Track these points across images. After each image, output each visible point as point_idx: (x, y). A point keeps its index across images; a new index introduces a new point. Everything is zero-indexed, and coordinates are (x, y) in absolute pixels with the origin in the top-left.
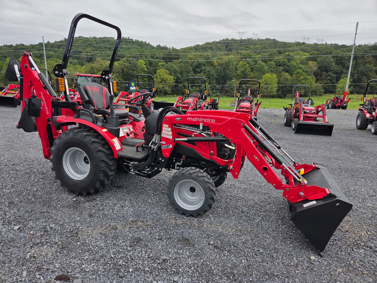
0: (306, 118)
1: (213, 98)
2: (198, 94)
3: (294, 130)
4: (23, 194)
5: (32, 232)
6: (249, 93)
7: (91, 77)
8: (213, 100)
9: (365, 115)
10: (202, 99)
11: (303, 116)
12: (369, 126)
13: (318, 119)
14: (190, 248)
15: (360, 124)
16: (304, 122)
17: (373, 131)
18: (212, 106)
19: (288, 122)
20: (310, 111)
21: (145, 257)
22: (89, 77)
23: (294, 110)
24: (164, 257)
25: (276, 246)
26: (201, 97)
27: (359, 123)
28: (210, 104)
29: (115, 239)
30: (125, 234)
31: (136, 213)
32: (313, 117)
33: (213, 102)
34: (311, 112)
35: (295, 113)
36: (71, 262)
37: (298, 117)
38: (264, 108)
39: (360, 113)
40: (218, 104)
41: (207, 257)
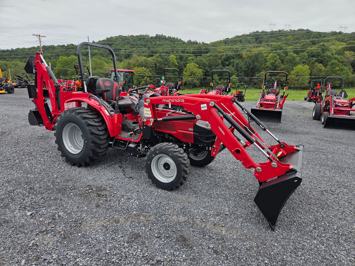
0: (337, 112)
1: (239, 90)
2: (222, 87)
3: (323, 124)
4: (44, 180)
5: (41, 219)
6: (275, 85)
7: (123, 72)
8: (239, 92)
10: (226, 91)
11: (334, 109)
13: (351, 112)
14: (188, 250)
16: (335, 115)
18: (238, 98)
19: (317, 115)
21: (140, 255)
22: (121, 72)
23: (324, 102)
24: (159, 258)
25: (285, 257)
26: (224, 90)
28: (235, 96)
29: (114, 232)
30: (126, 229)
31: (141, 206)
32: (346, 111)
33: (239, 94)
34: (343, 106)
35: (325, 106)
36: (67, 254)
37: (329, 111)
38: (293, 100)
40: (245, 96)
41: (204, 263)
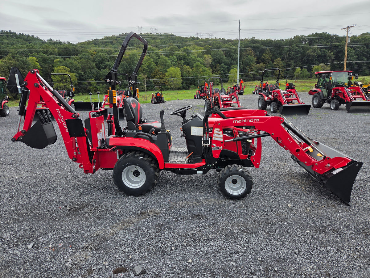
2: (123, 91)
5: (51, 246)
9: (264, 98)
12: (268, 107)
13: (232, 105)
14: (205, 221)
15: (262, 106)
17: (272, 111)
20: (227, 98)
21: (176, 236)
23: (212, 99)
24: (192, 232)
27: (260, 106)
29: (138, 230)
30: (145, 224)
34: (227, 100)
36: (116, 258)
39: (260, 97)
41: (223, 223)
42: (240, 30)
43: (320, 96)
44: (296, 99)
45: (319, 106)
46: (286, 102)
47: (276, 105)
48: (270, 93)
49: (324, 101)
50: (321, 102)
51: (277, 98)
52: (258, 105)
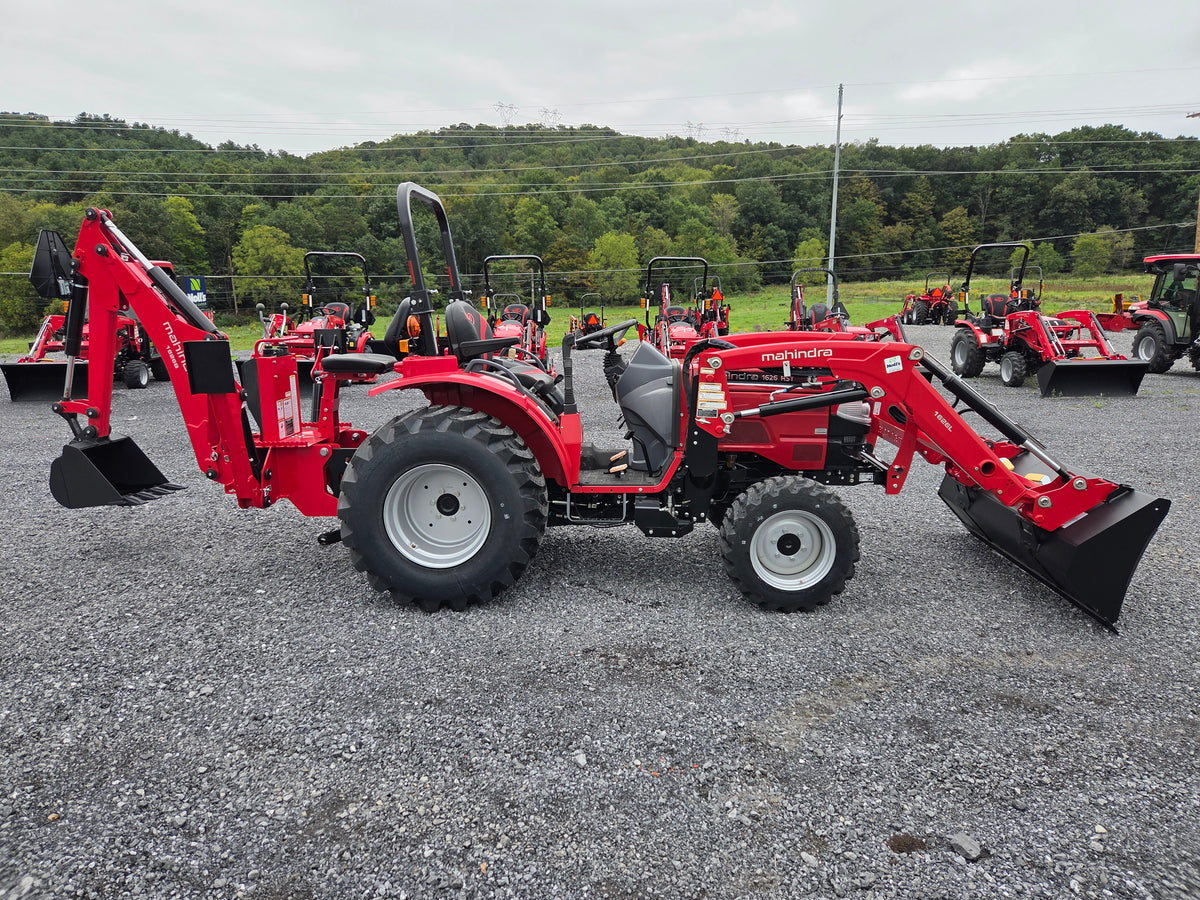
9: (977, 338)
12: (990, 367)
15: (966, 364)
17: (1006, 379)
27: (960, 362)
39: (962, 334)
42: (840, 118)
43: (1163, 335)
44: (1095, 342)
45: (1161, 366)
46: (1062, 353)
47: (1023, 361)
48: (998, 324)
49: (1177, 351)
50: (1168, 355)
51: (1023, 338)
52: (953, 358)
